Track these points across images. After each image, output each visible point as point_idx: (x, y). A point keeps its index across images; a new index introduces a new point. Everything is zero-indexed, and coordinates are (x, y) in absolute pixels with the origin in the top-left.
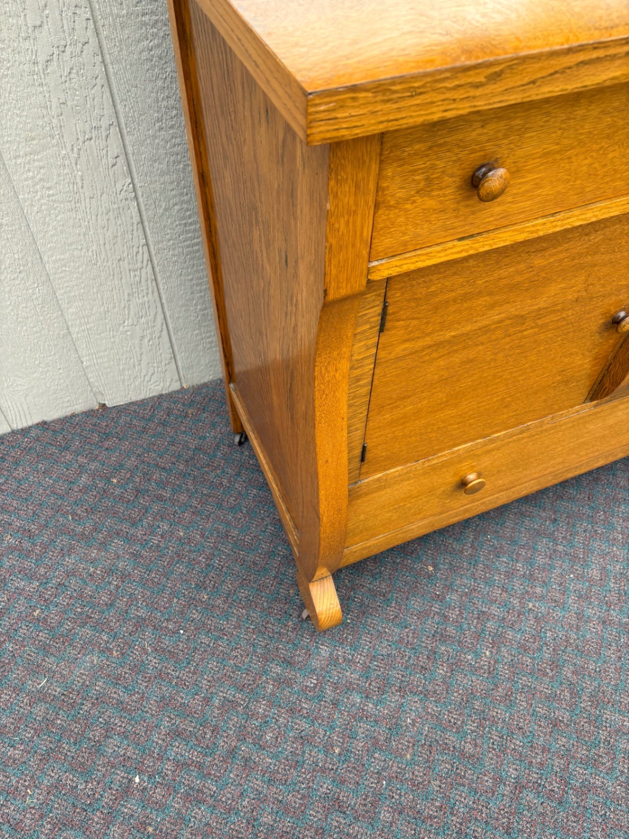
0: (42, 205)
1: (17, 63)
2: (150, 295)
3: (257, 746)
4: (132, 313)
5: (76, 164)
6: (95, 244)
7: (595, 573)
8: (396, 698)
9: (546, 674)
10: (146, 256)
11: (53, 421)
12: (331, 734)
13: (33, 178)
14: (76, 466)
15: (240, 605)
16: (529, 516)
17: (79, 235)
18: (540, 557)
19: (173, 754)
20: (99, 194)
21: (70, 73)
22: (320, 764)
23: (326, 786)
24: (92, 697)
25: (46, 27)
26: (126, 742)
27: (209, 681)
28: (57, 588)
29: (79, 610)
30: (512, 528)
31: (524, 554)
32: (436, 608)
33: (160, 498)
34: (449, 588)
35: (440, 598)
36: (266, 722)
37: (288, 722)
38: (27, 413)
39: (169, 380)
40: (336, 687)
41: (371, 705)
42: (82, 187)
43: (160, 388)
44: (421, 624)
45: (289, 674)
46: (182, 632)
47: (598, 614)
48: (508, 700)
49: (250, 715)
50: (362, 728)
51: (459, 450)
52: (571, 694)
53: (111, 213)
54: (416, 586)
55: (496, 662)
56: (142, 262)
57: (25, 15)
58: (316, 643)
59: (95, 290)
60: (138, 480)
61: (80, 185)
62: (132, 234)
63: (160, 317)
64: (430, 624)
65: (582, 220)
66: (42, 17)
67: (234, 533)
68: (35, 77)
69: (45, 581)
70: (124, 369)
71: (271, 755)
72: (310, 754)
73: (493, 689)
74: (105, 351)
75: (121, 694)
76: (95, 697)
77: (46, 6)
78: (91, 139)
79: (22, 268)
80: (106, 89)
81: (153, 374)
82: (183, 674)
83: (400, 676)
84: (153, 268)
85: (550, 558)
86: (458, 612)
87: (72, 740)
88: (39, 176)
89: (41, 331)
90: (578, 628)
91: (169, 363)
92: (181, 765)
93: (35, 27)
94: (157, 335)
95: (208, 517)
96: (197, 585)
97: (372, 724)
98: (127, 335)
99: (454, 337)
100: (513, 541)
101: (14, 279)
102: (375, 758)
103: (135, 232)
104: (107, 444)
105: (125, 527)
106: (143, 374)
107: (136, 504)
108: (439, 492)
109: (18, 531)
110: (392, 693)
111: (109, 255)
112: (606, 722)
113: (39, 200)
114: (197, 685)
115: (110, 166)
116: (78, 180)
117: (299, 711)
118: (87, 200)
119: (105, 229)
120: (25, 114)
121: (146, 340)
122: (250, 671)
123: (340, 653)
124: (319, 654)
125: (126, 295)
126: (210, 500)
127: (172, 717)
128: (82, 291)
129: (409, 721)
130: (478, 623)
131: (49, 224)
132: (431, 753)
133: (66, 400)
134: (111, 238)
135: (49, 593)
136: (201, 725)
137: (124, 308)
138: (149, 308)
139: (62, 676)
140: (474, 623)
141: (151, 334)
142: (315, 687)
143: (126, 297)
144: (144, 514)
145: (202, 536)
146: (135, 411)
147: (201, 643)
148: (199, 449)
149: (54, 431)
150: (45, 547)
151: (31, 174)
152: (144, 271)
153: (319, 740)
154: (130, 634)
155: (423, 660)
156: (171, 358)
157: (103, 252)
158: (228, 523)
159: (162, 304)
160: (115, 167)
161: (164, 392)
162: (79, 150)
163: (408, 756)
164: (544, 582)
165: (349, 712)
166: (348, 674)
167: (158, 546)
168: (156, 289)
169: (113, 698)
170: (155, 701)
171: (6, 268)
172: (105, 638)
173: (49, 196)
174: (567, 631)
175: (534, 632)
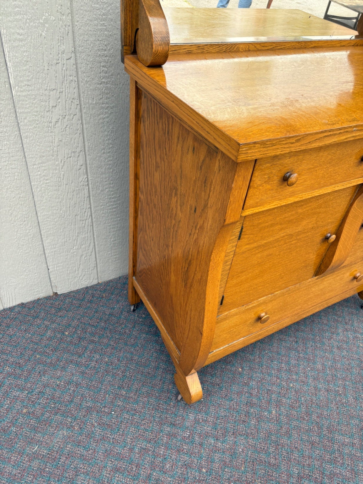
0: (42, 188)
1: (42, 122)
2: (89, 233)
3: (162, 472)
4: (78, 243)
5: (62, 168)
6: (65, 207)
7: (319, 367)
8: (232, 438)
9: (304, 419)
10: (89, 214)
11: (28, 303)
12: (201, 461)
13: (40, 175)
14: (43, 326)
15: (144, 396)
16: (284, 340)
17: (58, 202)
18: (293, 360)
19: (116, 481)
20: (71, 182)
21: (66, 127)
22: (197, 478)
24: (65, 454)
25: (58, 107)
26: (88, 477)
27: (131, 439)
28: (38, 394)
29: (53, 406)
30: (277, 347)
31: (284, 359)
32: (246, 389)
33: (93, 342)
34: (251, 378)
35: (247, 384)
36: (165, 459)
37: (177, 457)
38: (14, 298)
39: (92, 278)
40: (200, 435)
41: (220, 444)
42: (63, 179)
43: (87, 283)
44: (239, 398)
45: (174, 430)
46: (113, 413)
47: (324, 387)
48: (288, 434)
50: (217, 456)
51: (261, 300)
52: (318, 428)
53: (75, 191)
54: (234, 379)
55: (279, 415)
56: (87, 216)
57: (49, 101)
58: (187, 412)
59: (61, 231)
60: (79, 332)
61: (62, 178)
62: (84, 203)
63: (92, 244)
64: (244, 398)
65: (318, 193)
66: (56, 102)
67: (136, 358)
68: (49, 128)
69: (31, 391)
70: (70, 273)
71: (170, 476)
72: (191, 473)
73: (280, 429)
74: (62, 263)
75: (82, 451)
76: (67, 454)
77: (59, 98)
78: (71, 157)
79: (26, 219)
80: (81, 135)
81: (84, 275)
82: (116, 436)
83: (233, 427)
84: (92, 219)
85: (297, 360)
86: (257, 391)
87: (56, 479)
88: (44, 174)
89: (29, 252)
90: (316, 395)
91: (93, 270)
93: (53, 107)
94: (89, 254)
95: (120, 350)
96: (119, 387)
97: (222, 453)
98: (74, 254)
99: (265, 243)
100: (278, 353)
101: (21, 225)
102: (225, 472)
103: (85, 202)
104: (60, 314)
105: (75, 358)
106: (79, 276)
107: (80, 345)
108: (248, 323)
109: (12, 364)
110: (230, 436)
111: (71, 213)
112: (336, 440)
113: (41, 185)
114: (124, 442)
115: (78, 169)
116: (62, 176)
117: (182, 451)
118: (64, 185)
119: (71, 200)
120: (42, 145)
121: (83, 257)
122: (154, 431)
123: (200, 417)
124: (189, 418)
125: (77, 233)
126: (120, 341)
127: (113, 461)
128: (55, 231)
129: (240, 450)
130: (267, 396)
131: (44, 197)
132: (254, 465)
133: (36, 291)
134: (73, 204)
135: (34, 397)
136: (130, 464)
137: (75, 240)
138: (87, 240)
139: (47, 443)
140: (266, 396)
141: (86, 254)
142: (189, 437)
143: (76, 234)
144: (85, 351)
145: (119, 360)
146: (74, 296)
147: (125, 418)
148: (111, 314)
149: (29, 308)
150: (30, 372)
151: (40, 173)
152: (87, 221)
153: (195, 465)
154: (84, 416)
155: (243, 417)
156: (95, 266)
157: (68, 211)
158: (132, 353)
159: (94, 238)
160: (80, 170)
161: (89, 286)
162: (64, 162)
163: (243, 468)
164: (296, 372)
165: (209, 448)
166: (206, 428)
167: (95, 367)
168: (92, 230)
169: (78, 453)
170: (102, 453)
171: (18, 219)
172: (70, 420)
173: (46, 183)
174: (311, 397)
175: (295, 398)
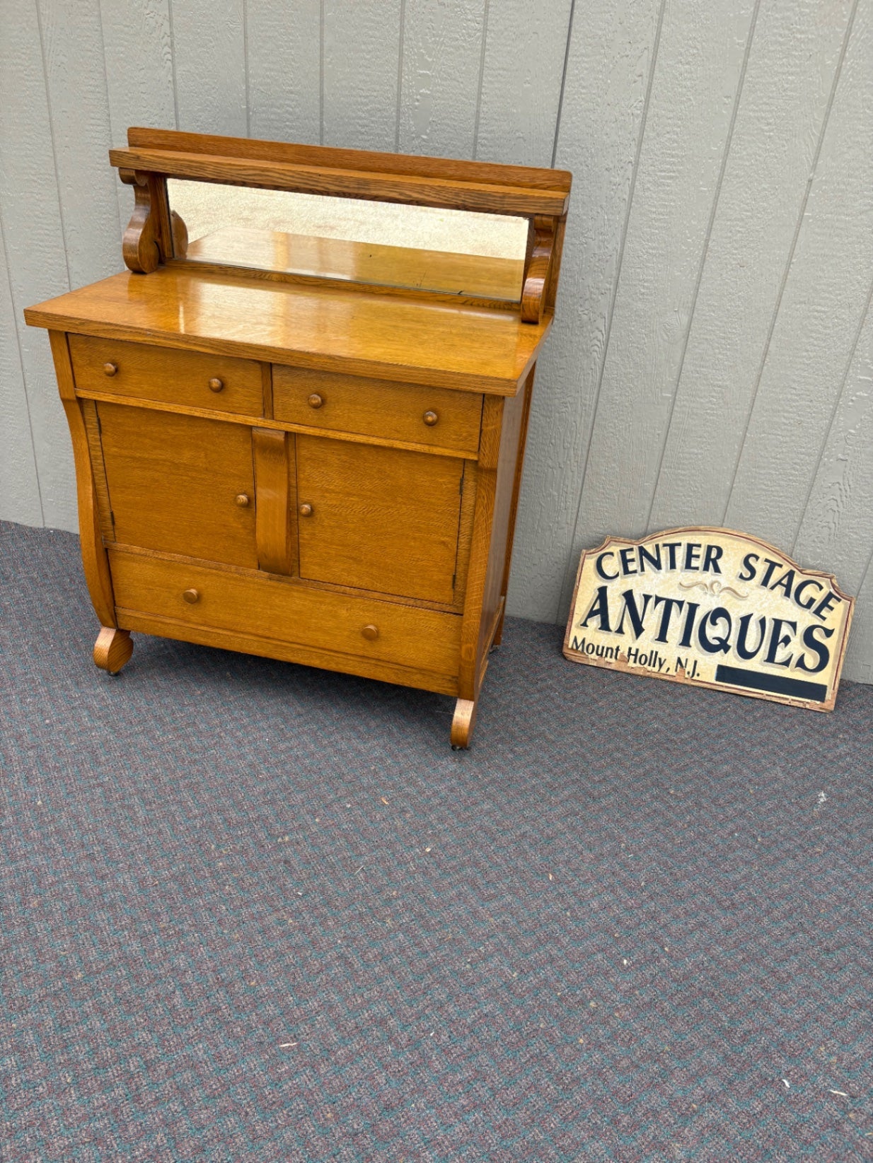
51: (175, 557)
108: (173, 592)
110: (103, 721)
114: (30, 666)
117: (55, 701)
122: (58, 676)
129: (93, 734)
130: (185, 725)
135: (23, 601)
142: (74, 698)
147: (54, 654)
150: (45, 585)
154: (31, 634)
155: (136, 720)
164: (248, 733)
165: (74, 715)
166: (96, 703)
172: (20, 629)
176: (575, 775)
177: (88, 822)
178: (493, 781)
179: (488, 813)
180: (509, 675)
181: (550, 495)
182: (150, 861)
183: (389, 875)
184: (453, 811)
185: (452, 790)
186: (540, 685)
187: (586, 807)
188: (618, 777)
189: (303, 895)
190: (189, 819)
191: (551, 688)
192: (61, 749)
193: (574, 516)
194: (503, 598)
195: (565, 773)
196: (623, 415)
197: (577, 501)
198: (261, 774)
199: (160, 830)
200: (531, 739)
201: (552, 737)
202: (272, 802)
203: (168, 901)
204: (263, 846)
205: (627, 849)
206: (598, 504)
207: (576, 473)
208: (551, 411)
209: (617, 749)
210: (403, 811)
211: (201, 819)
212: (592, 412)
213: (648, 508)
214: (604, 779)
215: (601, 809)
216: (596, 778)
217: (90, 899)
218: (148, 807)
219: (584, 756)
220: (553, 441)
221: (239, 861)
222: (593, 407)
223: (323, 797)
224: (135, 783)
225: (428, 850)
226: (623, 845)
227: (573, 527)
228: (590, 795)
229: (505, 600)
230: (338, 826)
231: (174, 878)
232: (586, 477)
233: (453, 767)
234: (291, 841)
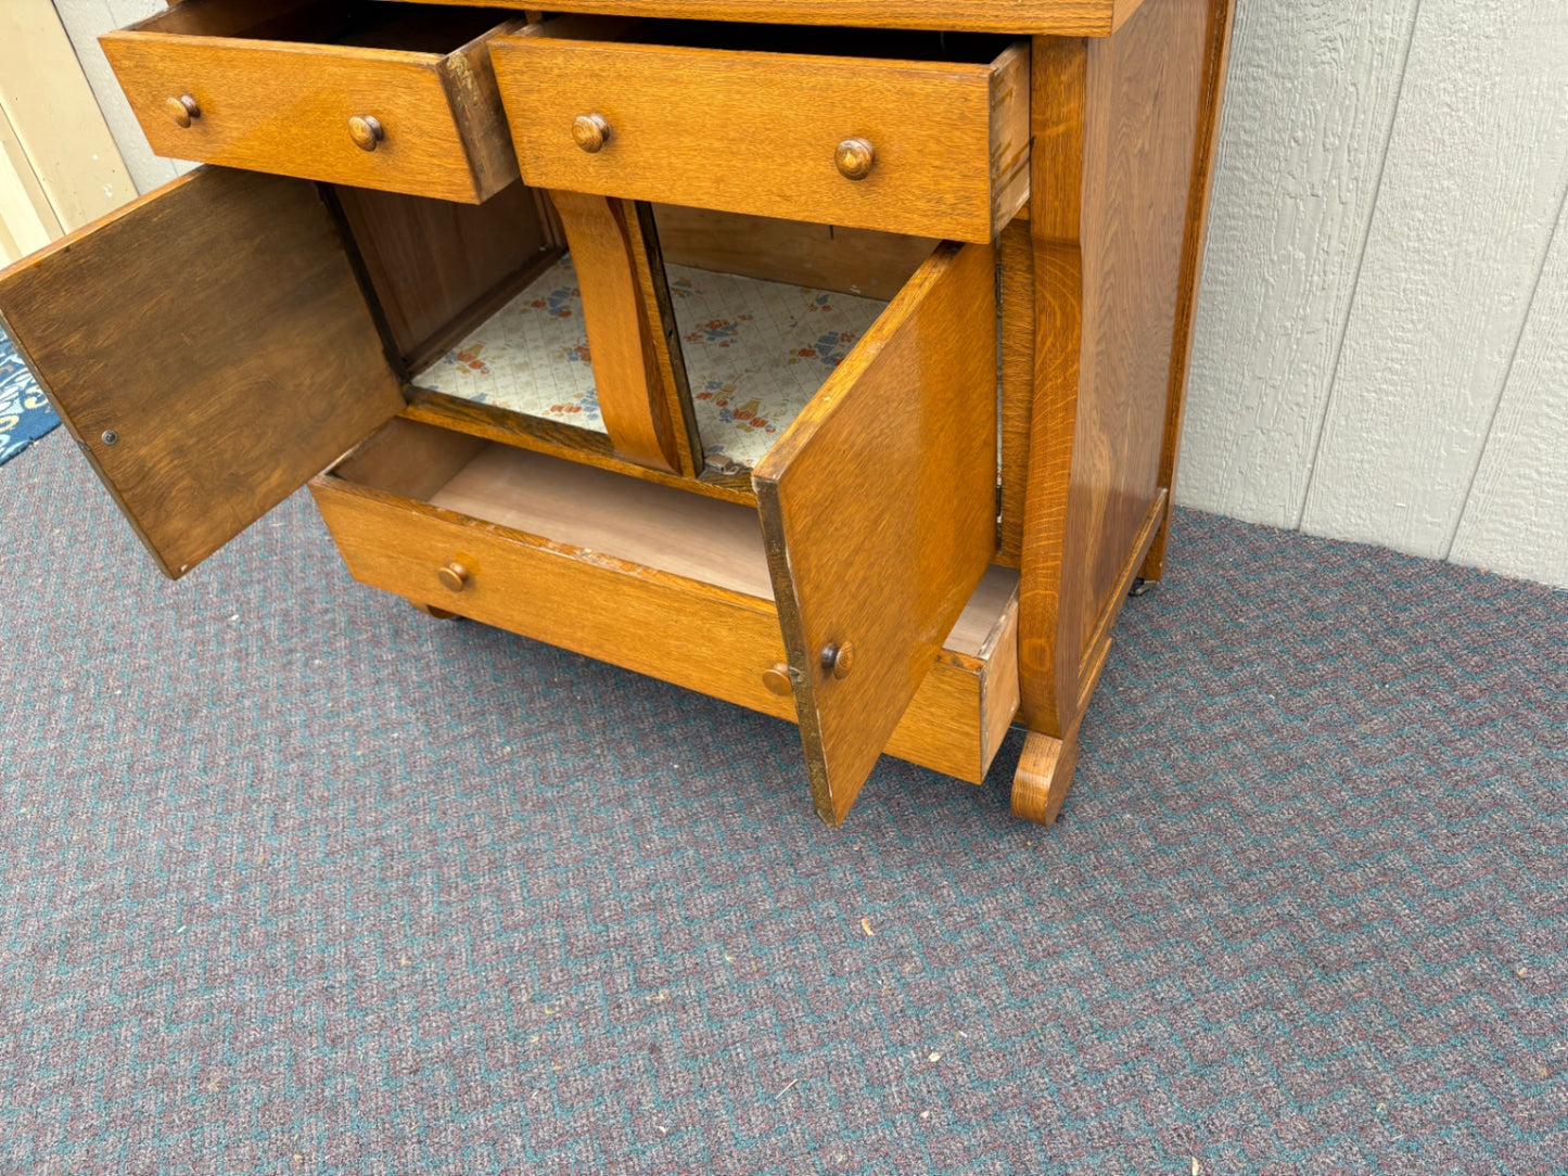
8: (413, 716)
9: (523, 804)
23: (296, 719)
36: (330, 653)
37: (340, 666)
45: (387, 640)
48: (468, 792)
49: (329, 642)
92: (262, 632)
97: (375, 715)
114: (335, 597)
117: (355, 666)
122: (371, 617)
123: (431, 657)
124: (421, 646)
127: (298, 603)
129: (395, 735)
132: (373, 765)
136: (302, 622)
142: (384, 661)
163: (360, 753)
164: (646, 748)
165: (376, 694)
166: (414, 673)
169: (292, 565)
170: (305, 586)
174: (594, 796)
175: (571, 772)
176: (1286, 904)
177: (341, 919)
178: (1100, 902)
179: (1077, 981)
180: (1174, 649)
181: (1288, 258)
182: (420, 1015)
183: (844, 1110)
184: (1002, 967)
185: (1008, 916)
186: (1239, 674)
187: (1302, 991)
188: (1391, 917)
189: (668, 1134)
190: (505, 929)
191: (1258, 681)
192: (341, 763)
193: (1344, 305)
194: (1165, 490)
195: (1265, 896)
196: (1478, 59)
197: (1353, 271)
198: (650, 841)
199: (452, 948)
200: (1198, 804)
201: (1246, 804)
202: (655, 907)
203: (426, 1112)
204: (619, 1006)
205: (1392, 1116)
206: (1404, 275)
207: (1352, 207)
208: (1295, 64)
209: (1397, 845)
210: (900, 956)
211: (525, 934)
212: (1398, 58)
213: (1528, 281)
214: (1355, 920)
215: (1340, 1001)
216: (1337, 918)
217: (303, 1088)
218: (444, 898)
219: (1313, 857)
220: (1300, 134)
221: (568, 1033)
222: (1401, 46)
223: (749, 905)
224: (434, 842)
225: (934, 1058)
226: (1382, 1105)
227: (1340, 328)
228: (1318, 960)
229: (1168, 494)
230: (766, 975)
231: (449, 1059)
232: (1377, 214)
233: (1021, 858)
234: (671, 1002)
